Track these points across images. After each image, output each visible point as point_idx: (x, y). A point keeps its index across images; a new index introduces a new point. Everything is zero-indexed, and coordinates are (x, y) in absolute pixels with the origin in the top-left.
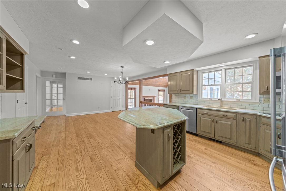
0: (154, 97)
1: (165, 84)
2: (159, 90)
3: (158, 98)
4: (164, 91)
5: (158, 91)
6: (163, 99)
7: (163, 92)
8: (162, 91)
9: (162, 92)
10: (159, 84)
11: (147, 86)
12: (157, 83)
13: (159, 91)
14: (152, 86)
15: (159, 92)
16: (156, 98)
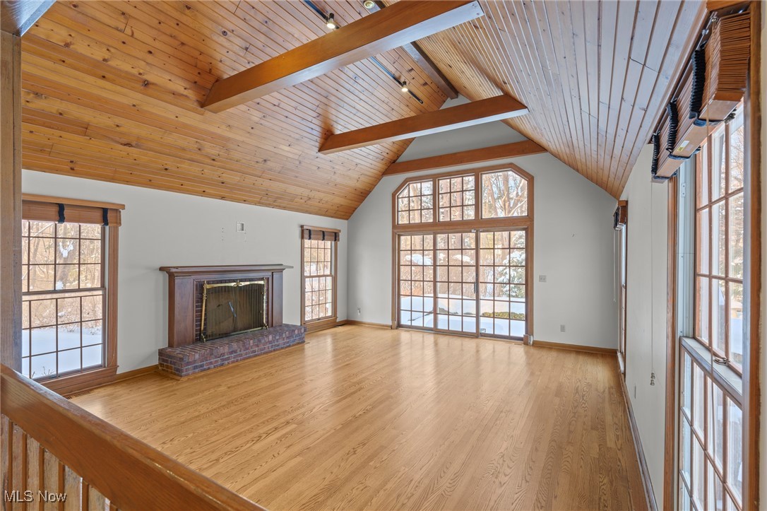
0: (279, 270)
1: (339, 201)
2: (306, 233)
3: (303, 278)
4: (335, 236)
5: (302, 237)
6: (329, 280)
7: (328, 244)
8: (323, 235)
9: (321, 243)
10: (306, 192)
11: (223, 198)
12: (293, 189)
13: (306, 235)
14: (260, 203)
15: (307, 243)
16: (289, 280)
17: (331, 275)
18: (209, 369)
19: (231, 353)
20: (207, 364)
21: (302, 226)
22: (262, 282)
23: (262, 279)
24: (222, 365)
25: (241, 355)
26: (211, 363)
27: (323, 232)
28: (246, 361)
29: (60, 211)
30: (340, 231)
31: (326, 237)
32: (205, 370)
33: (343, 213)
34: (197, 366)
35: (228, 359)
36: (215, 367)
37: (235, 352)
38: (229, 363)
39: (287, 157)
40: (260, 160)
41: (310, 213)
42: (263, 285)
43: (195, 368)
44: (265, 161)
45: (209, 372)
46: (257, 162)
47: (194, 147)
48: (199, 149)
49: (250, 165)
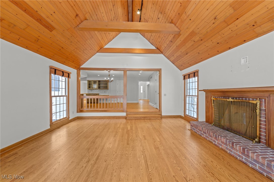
11: (230, 48)
29: (189, 76)
46: (214, 23)
47: (193, 43)
48: (195, 42)
49: (213, 27)
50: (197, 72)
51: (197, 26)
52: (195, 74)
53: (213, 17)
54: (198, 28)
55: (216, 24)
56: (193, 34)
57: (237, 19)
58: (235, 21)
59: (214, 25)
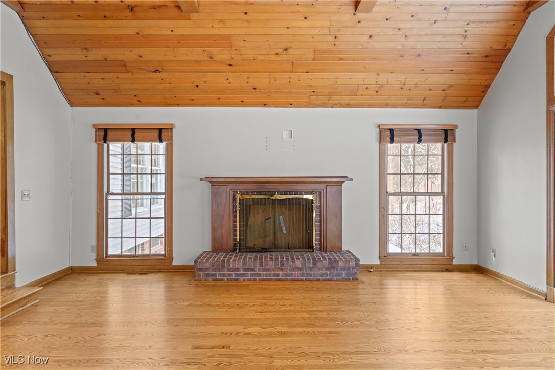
0: (334, 183)
2: (390, 134)
3: (383, 195)
4: (446, 135)
5: (381, 141)
6: (438, 200)
7: (433, 147)
8: (419, 135)
11: (265, 105)
12: (347, 78)
13: (388, 138)
15: (392, 148)
17: (442, 193)
18: (221, 280)
19: (248, 269)
20: (221, 275)
21: (379, 126)
22: (310, 197)
23: (311, 193)
24: (236, 280)
25: (259, 275)
26: (224, 275)
27: (419, 131)
28: (264, 283)
29: (133, 134)
30: (456, 126)
31: (423, 138)
32: (217, 280)
33: (463, 99)
34: (209, 274)
35: (243, 275)
36: (228, 280)
37: (253, 270)
38: (244, 280)
39: (313, 36)
40: (280, 51)
41: (394, 107)
42: (313, 200)
43: (208, 275)
44: (286, 49)
45: (220, 283)
46: (277, 54)
47: (204, 57)
48: (211, 58)
49: (272, 59)
50: (170, 129)
51: (246, 34)
52: (162, 133)
53: (284, 45)
54: (245, 41)
55: (279, 58)
56: (225, 41)
57: (307, 72)
58: (303, 72)
59: (275, 58)
